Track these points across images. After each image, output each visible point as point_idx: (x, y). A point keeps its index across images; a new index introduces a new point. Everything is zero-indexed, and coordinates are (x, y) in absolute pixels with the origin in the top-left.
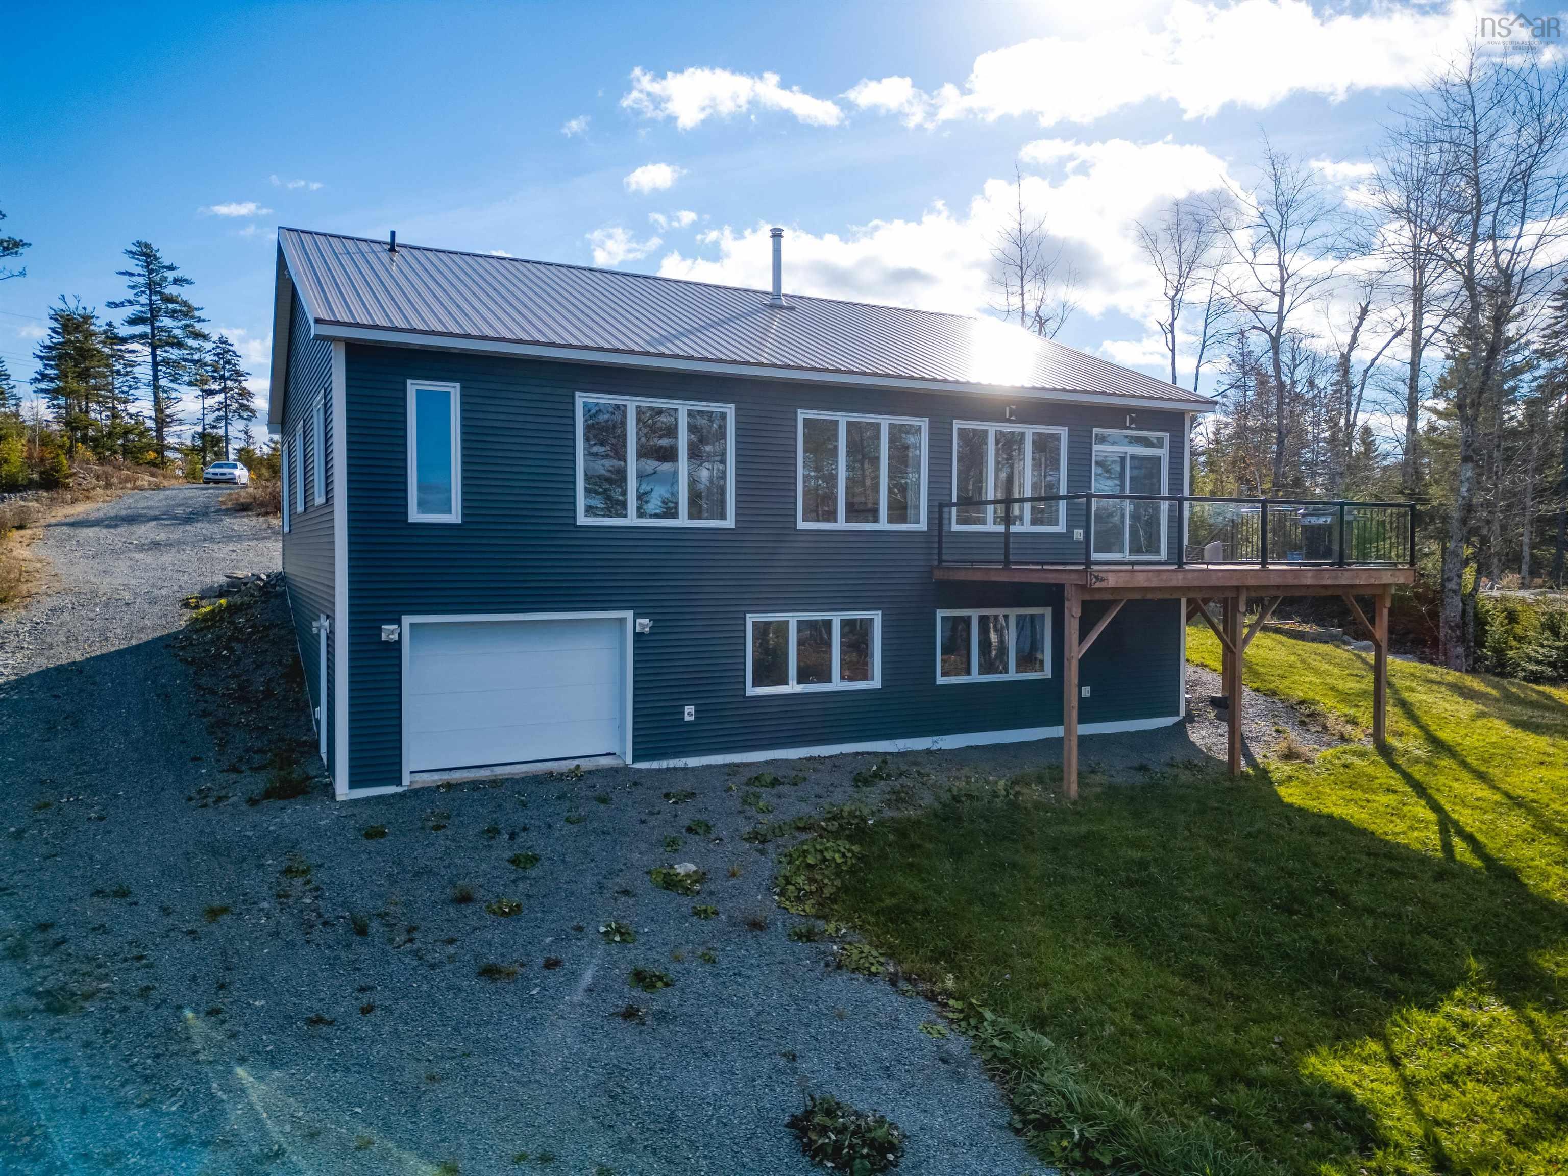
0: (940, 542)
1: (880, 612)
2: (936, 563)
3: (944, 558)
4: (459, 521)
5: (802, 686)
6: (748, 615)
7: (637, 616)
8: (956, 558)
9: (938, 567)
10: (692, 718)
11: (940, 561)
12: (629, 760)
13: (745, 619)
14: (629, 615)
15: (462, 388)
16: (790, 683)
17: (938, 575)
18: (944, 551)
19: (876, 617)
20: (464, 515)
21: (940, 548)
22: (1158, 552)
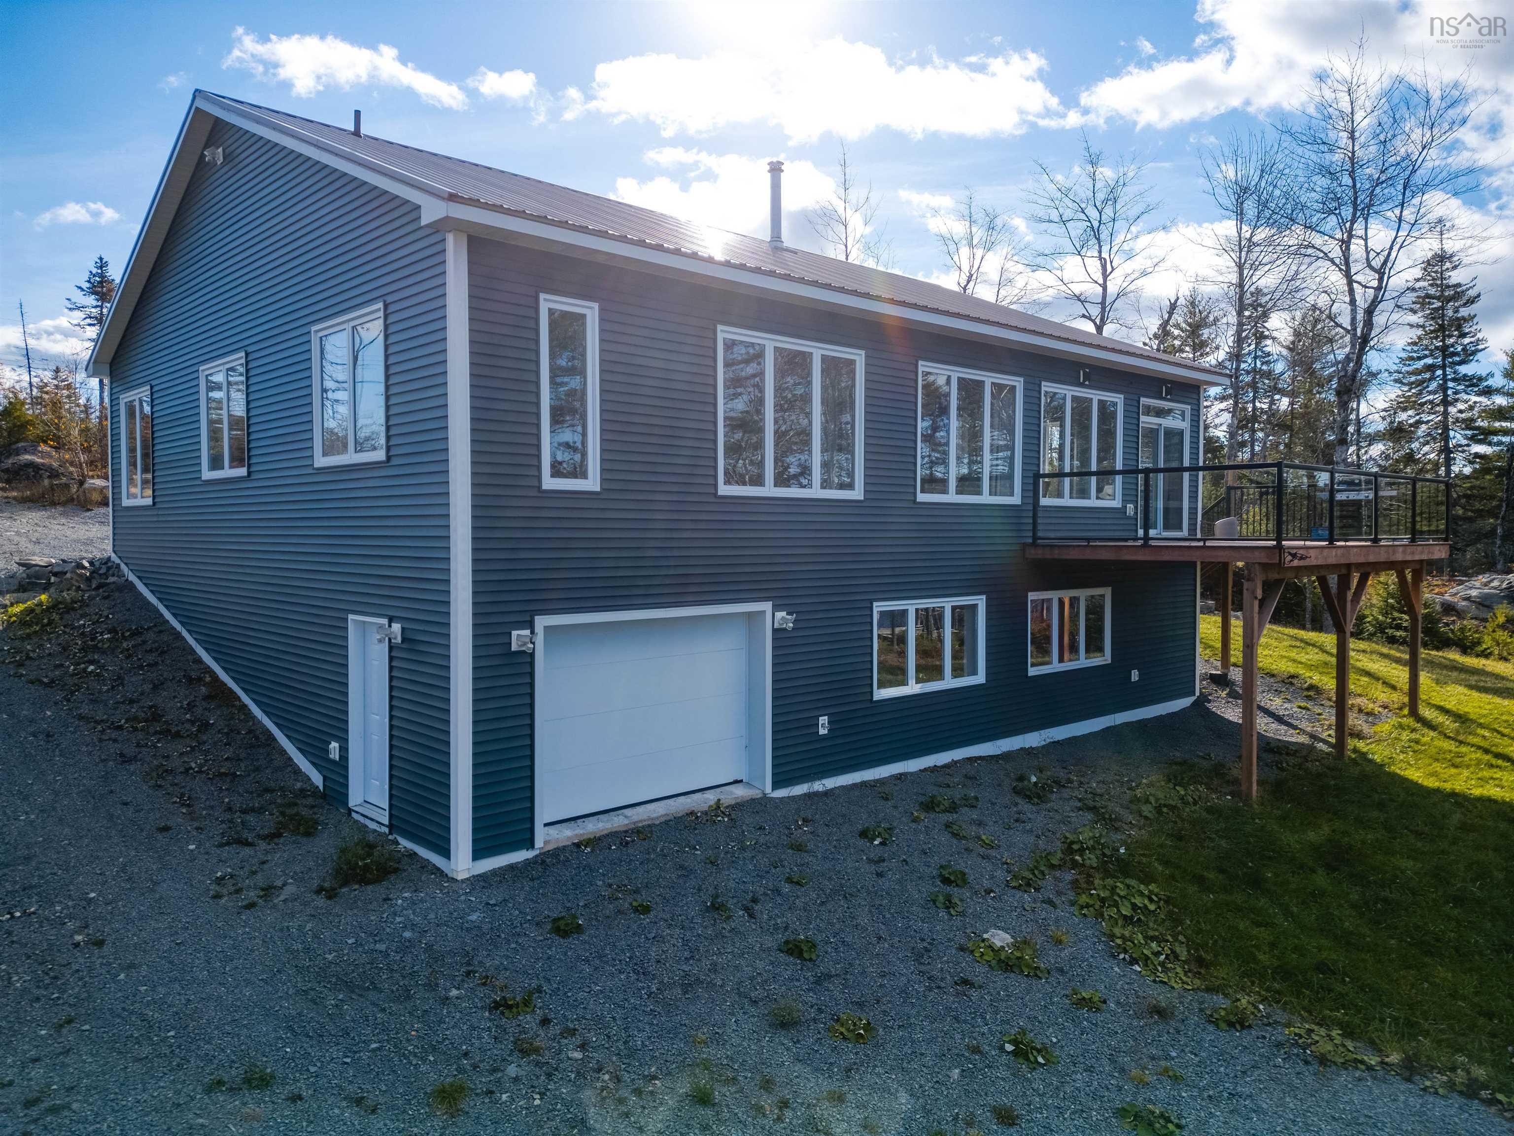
0: (1035, 517)
1: (984, 597)
2: (1030, 541)
3: (1040, 534)
4: (597, 488)
5: (920, 685)
6: (875, 604)
7: (776, 608)
8: (1059, 535)
9: (1034, 544)
10: (826, 732)
11: (1035, 538)
12: (768, 789)
13: (871, 609)
14: (767, 606)
15: (601, 310)
16: (910, 682)
17: (1032, 553)
18: (1040, 527)
19: (979, 602)
20: (603, 480)
21: (1035, 524)
22: (1180, 528)
